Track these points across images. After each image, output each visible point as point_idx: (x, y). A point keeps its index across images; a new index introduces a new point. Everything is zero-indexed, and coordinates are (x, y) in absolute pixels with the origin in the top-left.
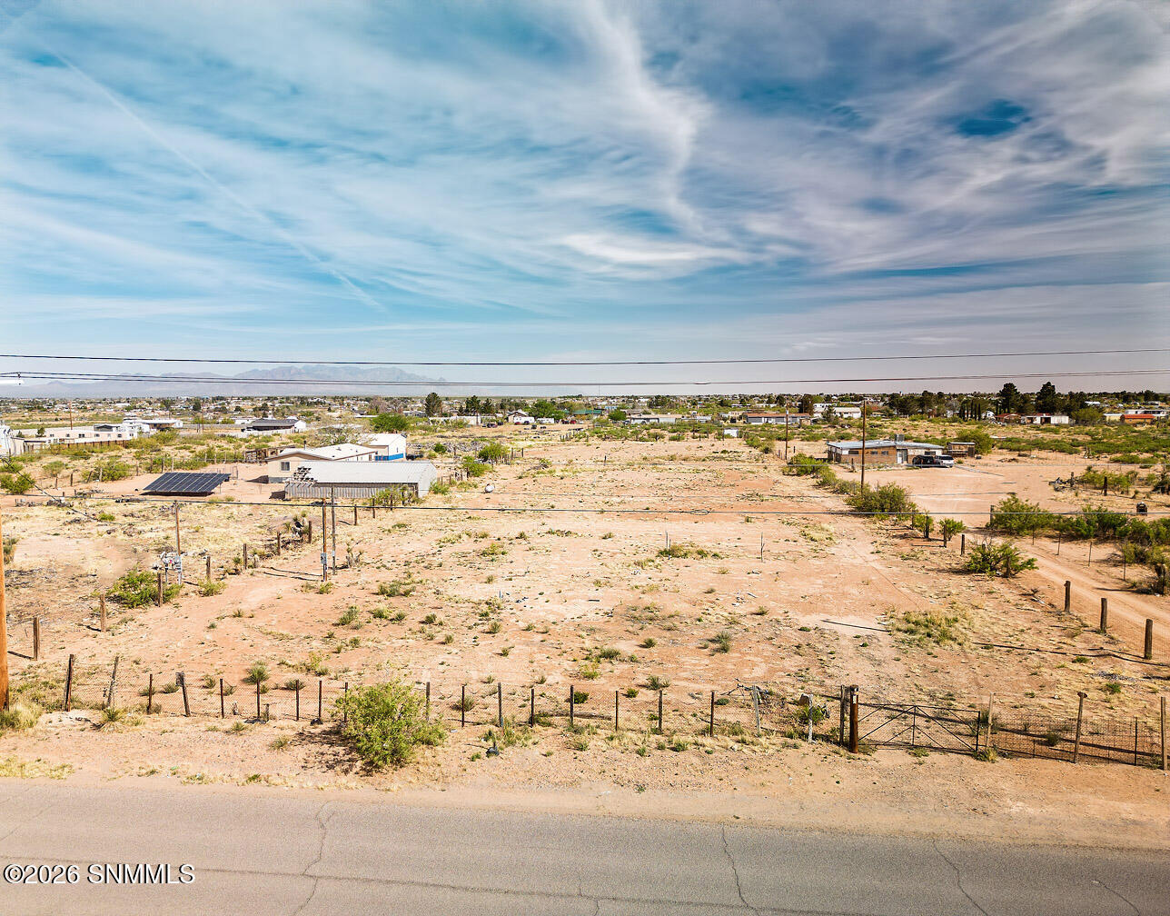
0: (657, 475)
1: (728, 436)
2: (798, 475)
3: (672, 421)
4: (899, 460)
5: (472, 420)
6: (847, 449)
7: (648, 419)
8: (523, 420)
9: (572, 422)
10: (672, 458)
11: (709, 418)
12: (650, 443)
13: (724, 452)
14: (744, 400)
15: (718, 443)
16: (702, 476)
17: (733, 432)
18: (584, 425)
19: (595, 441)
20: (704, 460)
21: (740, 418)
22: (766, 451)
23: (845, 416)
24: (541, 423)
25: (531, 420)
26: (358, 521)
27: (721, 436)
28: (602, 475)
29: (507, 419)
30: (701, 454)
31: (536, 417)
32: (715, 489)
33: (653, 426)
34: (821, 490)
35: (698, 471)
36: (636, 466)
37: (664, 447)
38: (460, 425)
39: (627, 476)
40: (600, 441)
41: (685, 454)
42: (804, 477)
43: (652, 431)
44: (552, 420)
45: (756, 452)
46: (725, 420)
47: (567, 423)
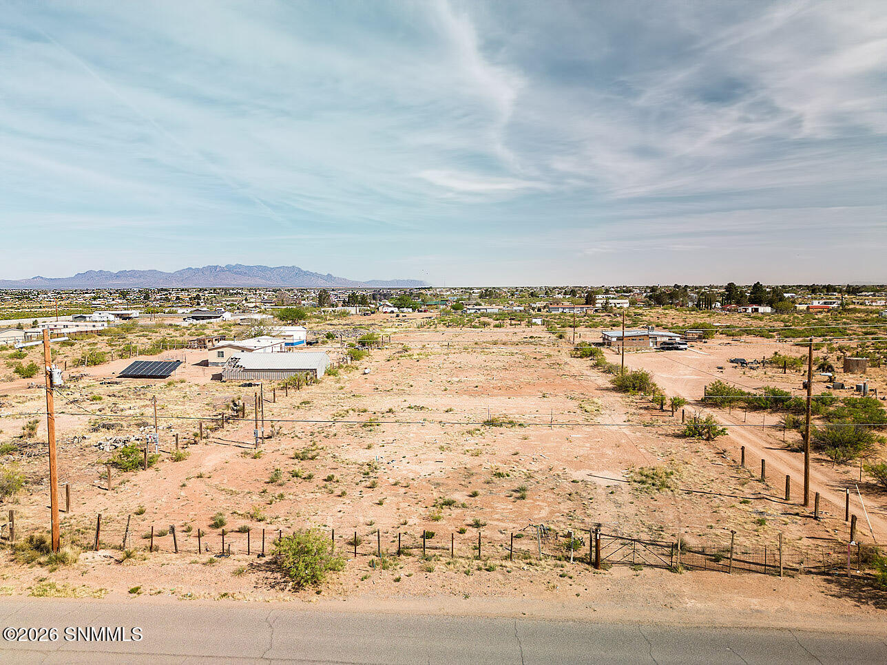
0: (484, 357)
1: (535, 324)
2: (581, 357)
3: (496, 311)
4: (651, 344)
5: (352, 310)
6: (615, 337)
7: (479, 309)
8: (390, 310)
9: (425, 311)
10: (495, 343)
11: (522, 308)
12: (480, 329)
13: (531, 337)
14: (548, 291)
15: (528, 329)
16: (515, 358)
17: (539, 321)
18: (434, 313)
19: (441, 328)
20: (517, 345)
21: (544, 307)
22: (561, 337)
23: (618, 306)
24: (402, 312)
25: (396, 310)
26: (276, 400)
27: (530, 324)
28: (446, 357)
29: (378, 309)
30: (515, 339)
31: (399, 308)
32: (524, 370)
33: (483, 315)
34: (596, 370)
35: (512, 354)
36: (470, 350)
37: (490, 334)
38: (344, 314)
39: (464, 359)
40: (444, 328)
41: (505, 339)
42: (585, 359)
43: (482, 319)
44: (410, 310)
45: (554, 337)
46: (533, 309)
47: (421, 311)
